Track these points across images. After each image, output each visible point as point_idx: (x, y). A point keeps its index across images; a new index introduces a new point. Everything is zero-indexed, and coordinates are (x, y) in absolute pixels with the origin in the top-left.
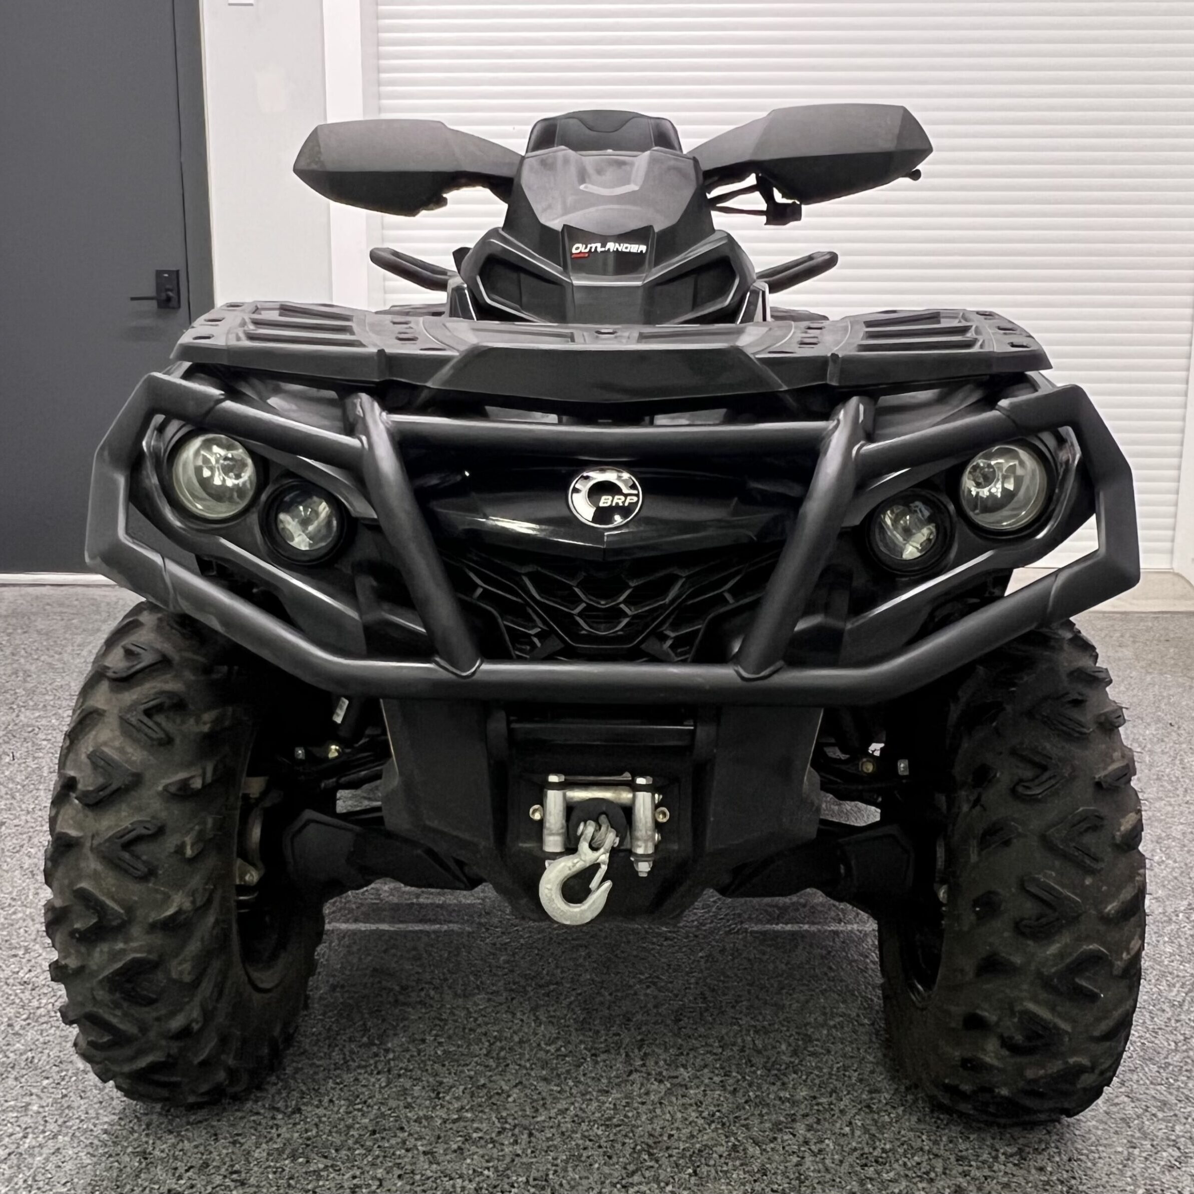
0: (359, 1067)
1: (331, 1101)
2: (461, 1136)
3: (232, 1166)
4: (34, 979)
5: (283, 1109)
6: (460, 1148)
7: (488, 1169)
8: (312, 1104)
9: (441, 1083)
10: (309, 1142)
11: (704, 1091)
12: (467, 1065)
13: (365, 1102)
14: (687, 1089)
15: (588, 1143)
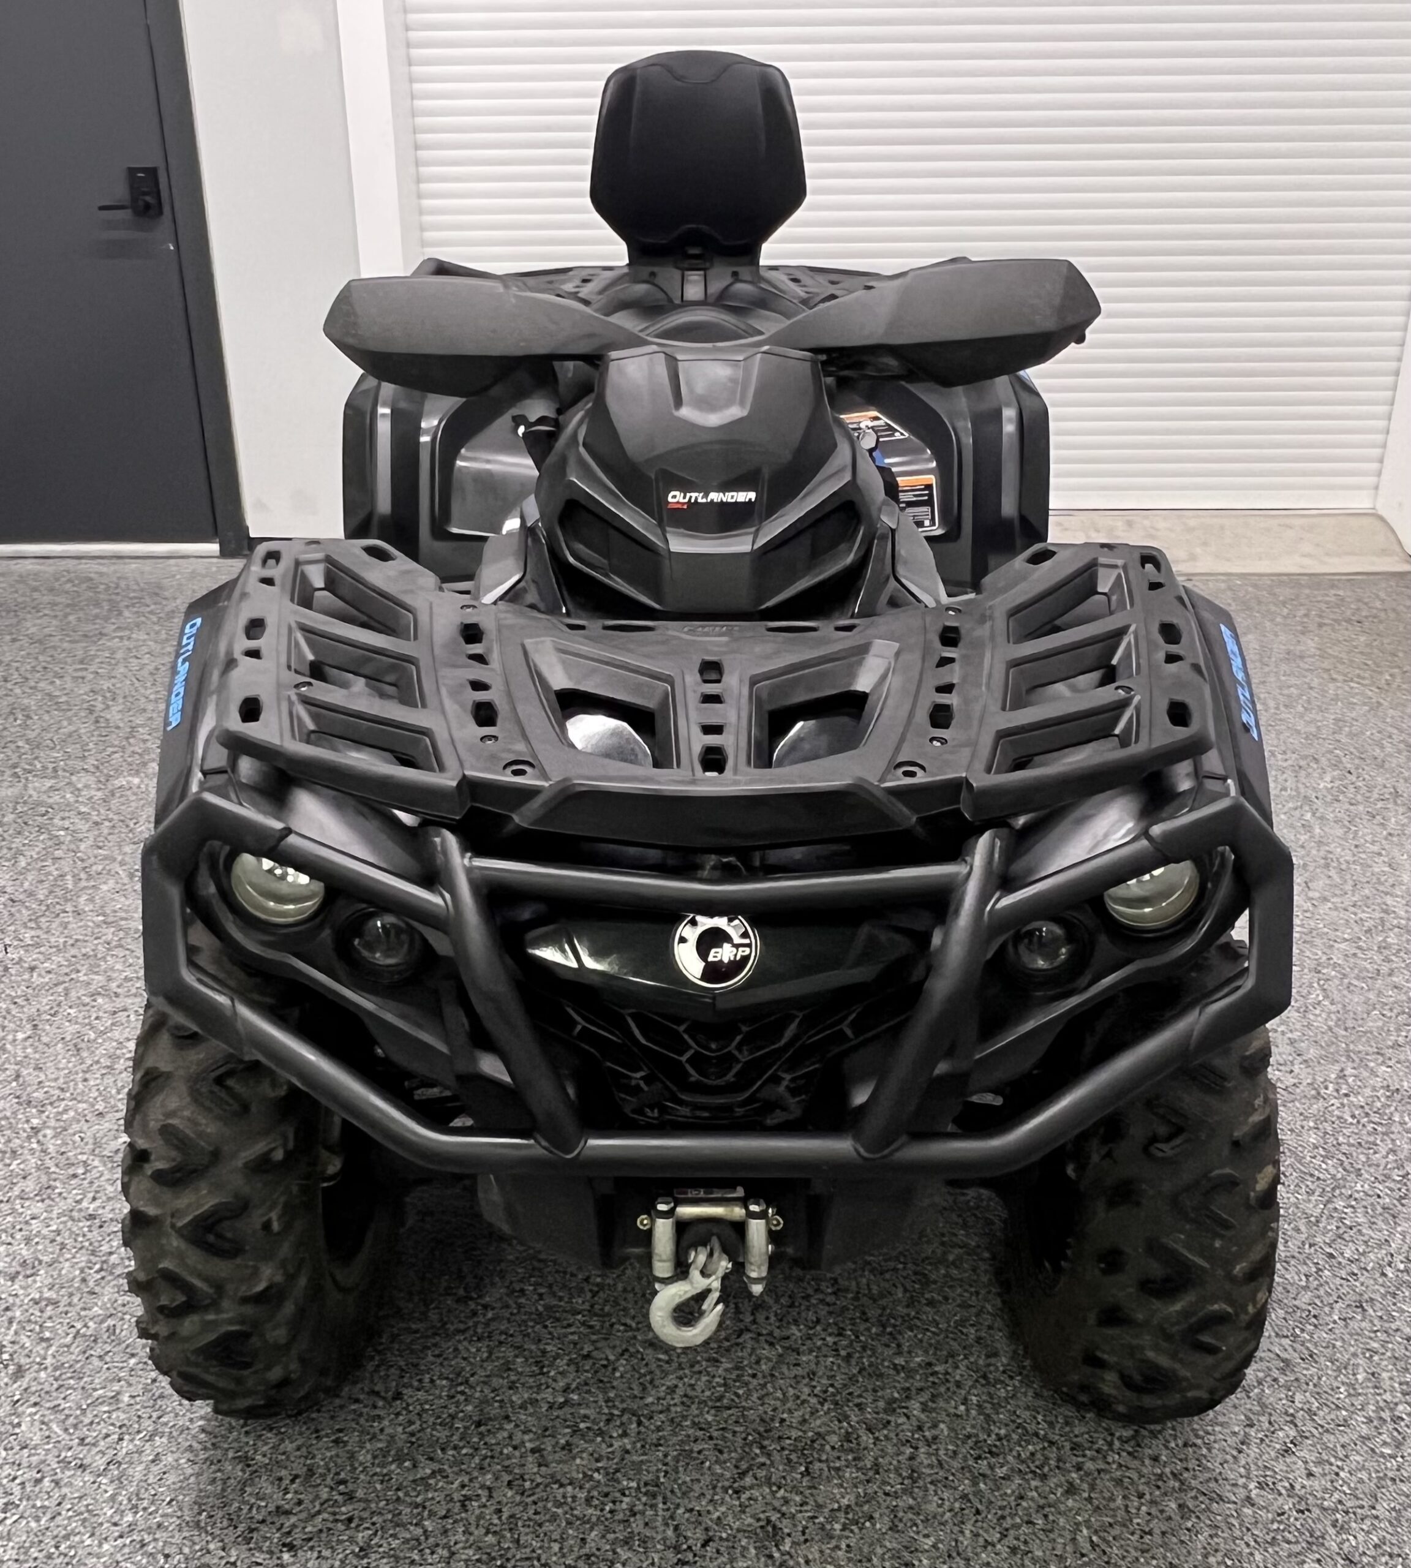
1: (432, 1381)
2: (568, 1427)
3: (338, 1474)
5: (383, 1394)
6: (568, 1444)
7: (598, 1470)
8: (411, 1386)
9: (544, 1352)
10: (414, 1439)
11: (817, 1357)
14: (798, 1354)
15: (700, 1433)
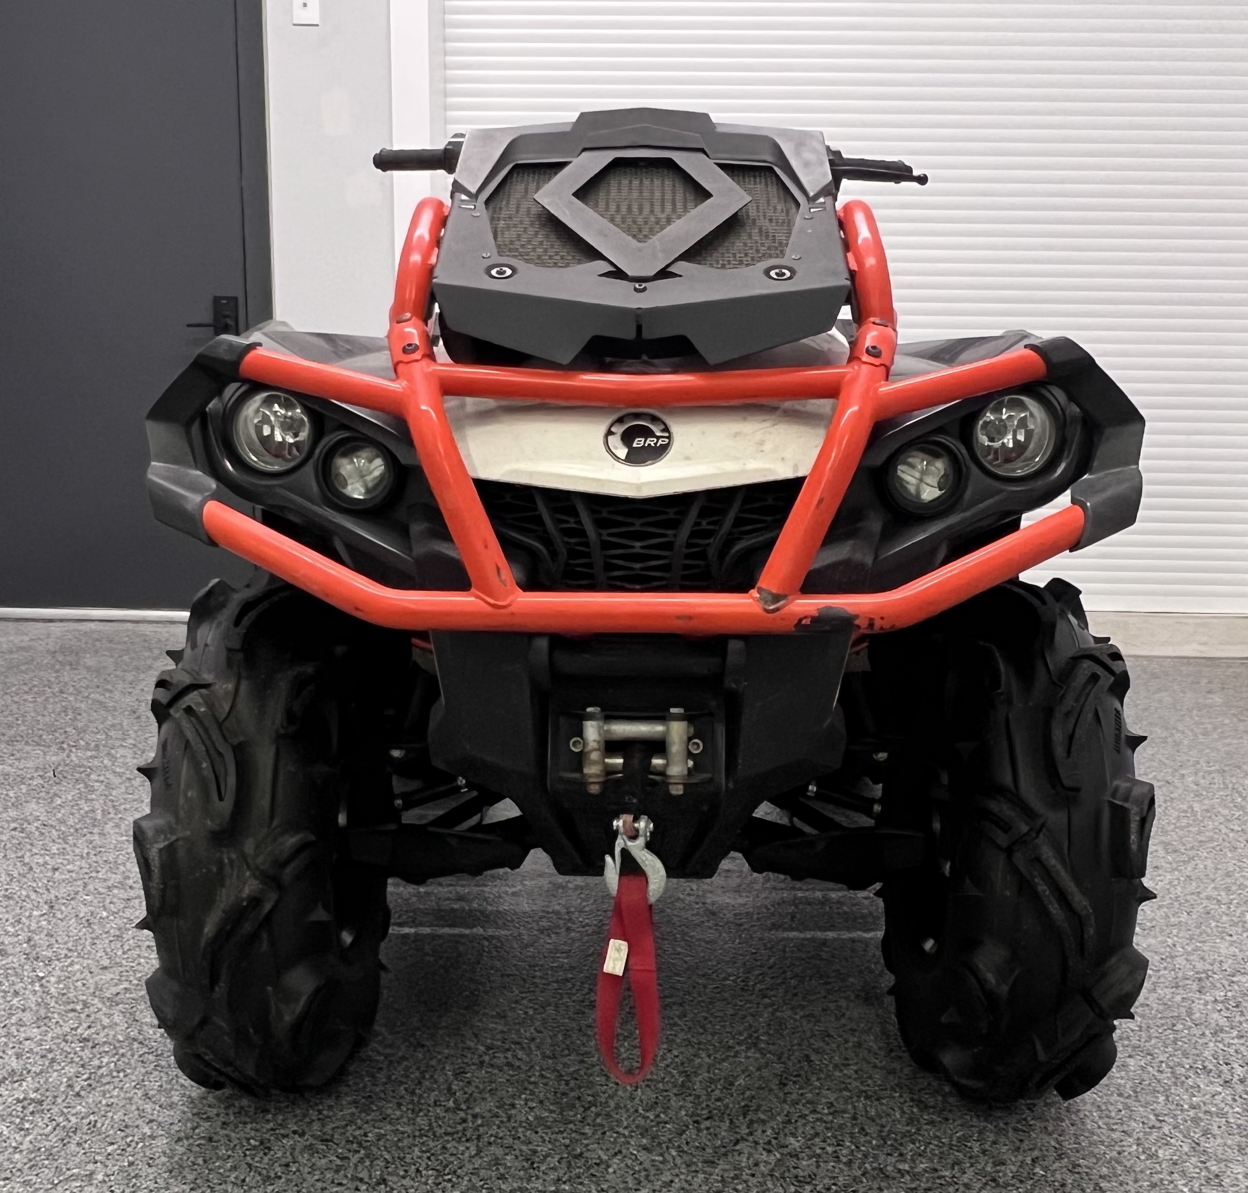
0: (446, 1134)
4: (94, 1036)
12: (562, 1132)
13: (455, 1172)
